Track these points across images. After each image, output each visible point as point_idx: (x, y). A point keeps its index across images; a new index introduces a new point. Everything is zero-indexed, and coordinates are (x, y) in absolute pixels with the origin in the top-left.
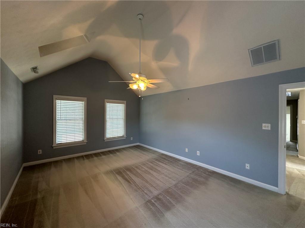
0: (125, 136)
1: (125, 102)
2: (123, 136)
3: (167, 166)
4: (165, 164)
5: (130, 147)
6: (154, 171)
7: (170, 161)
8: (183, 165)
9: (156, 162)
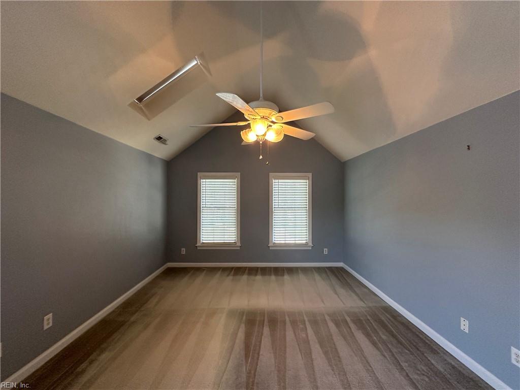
0: (311, 244)
1: (310, 175)
2: (306, 244)
3: (376, 352)
4: (374, 344)
5: (319, 270)
6: (326, 353)
7: (397, 339)
8: (437, 373)
9: (352, 325)
